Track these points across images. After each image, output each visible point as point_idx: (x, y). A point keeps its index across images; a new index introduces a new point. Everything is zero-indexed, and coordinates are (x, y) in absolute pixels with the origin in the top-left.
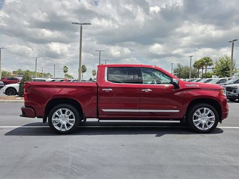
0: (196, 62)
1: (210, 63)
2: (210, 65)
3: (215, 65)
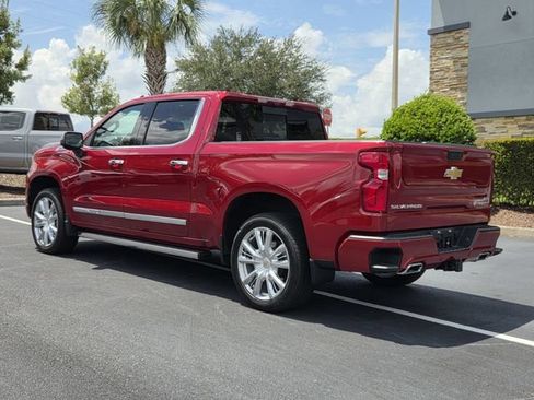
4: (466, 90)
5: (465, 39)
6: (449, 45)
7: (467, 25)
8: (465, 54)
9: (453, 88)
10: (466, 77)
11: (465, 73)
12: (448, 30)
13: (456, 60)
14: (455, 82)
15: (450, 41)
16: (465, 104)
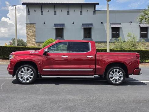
4: (35, 37)
5: (35, 26)
6: (31, 27)
7: (35, 24)
8: (35, 29)
9: (32, 36)
10: (35, 34)
11: (35, 33)
12: (31, 24)
13: (33, 30)
14: (33, 35)
15: (31, 26)
16: (35, 40)
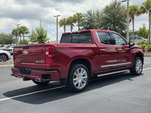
0: (14, 30)
1: (27, 31)
2: (27, 33)
3: (31, 33)
